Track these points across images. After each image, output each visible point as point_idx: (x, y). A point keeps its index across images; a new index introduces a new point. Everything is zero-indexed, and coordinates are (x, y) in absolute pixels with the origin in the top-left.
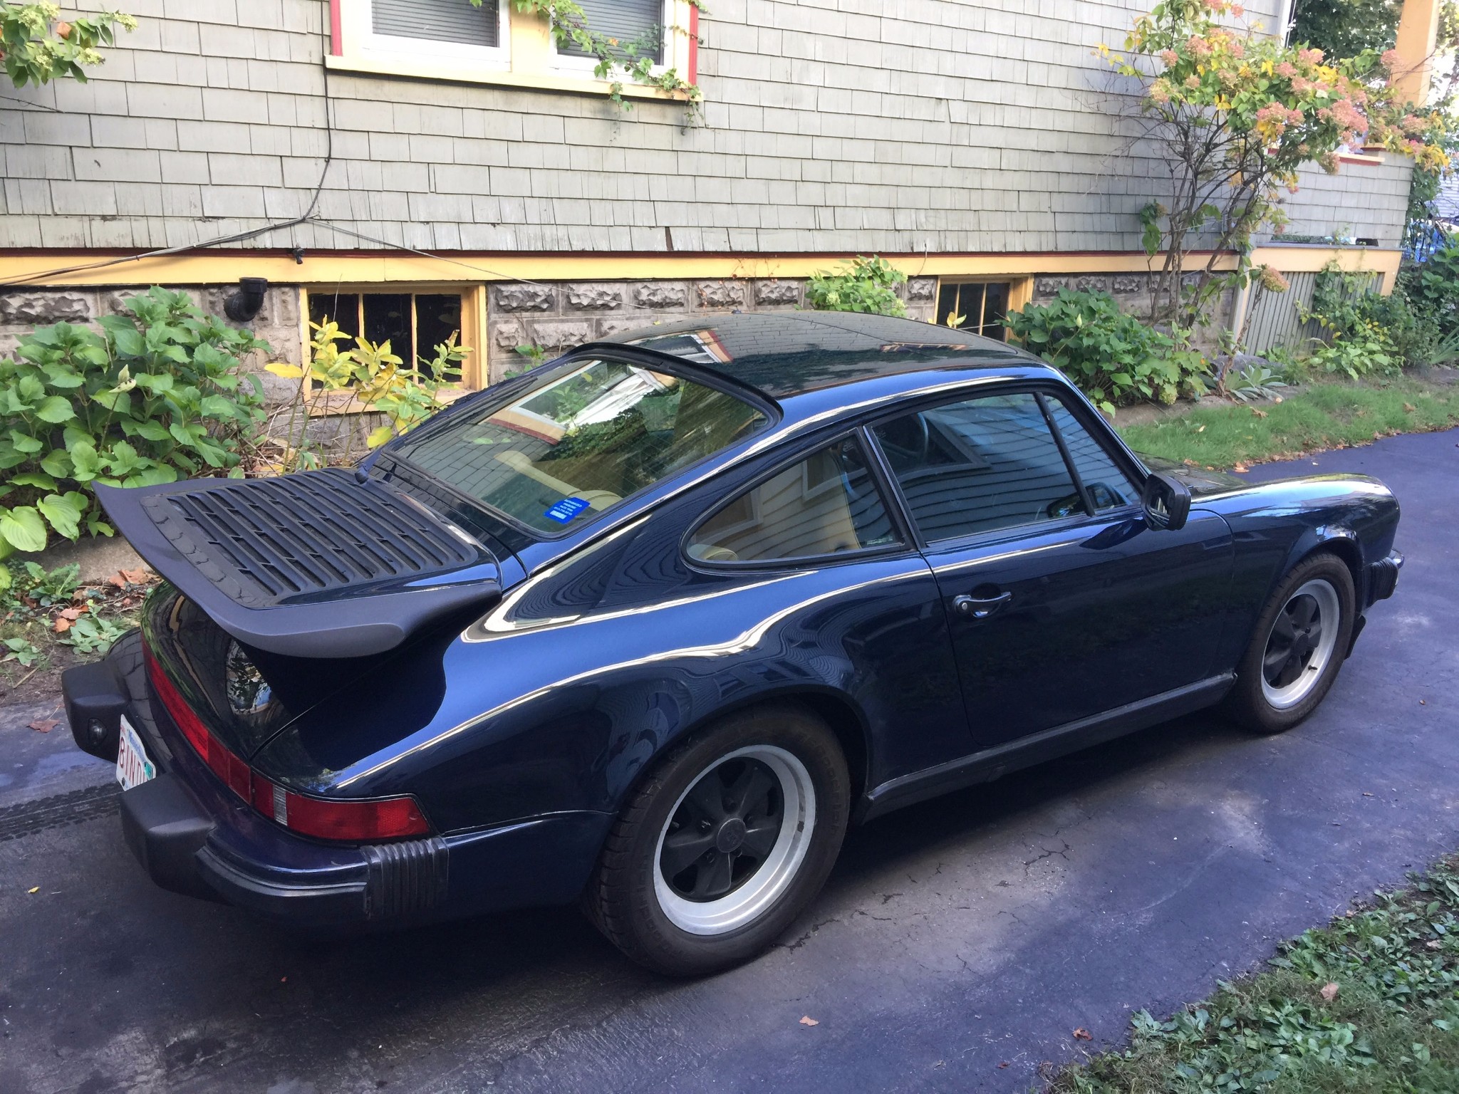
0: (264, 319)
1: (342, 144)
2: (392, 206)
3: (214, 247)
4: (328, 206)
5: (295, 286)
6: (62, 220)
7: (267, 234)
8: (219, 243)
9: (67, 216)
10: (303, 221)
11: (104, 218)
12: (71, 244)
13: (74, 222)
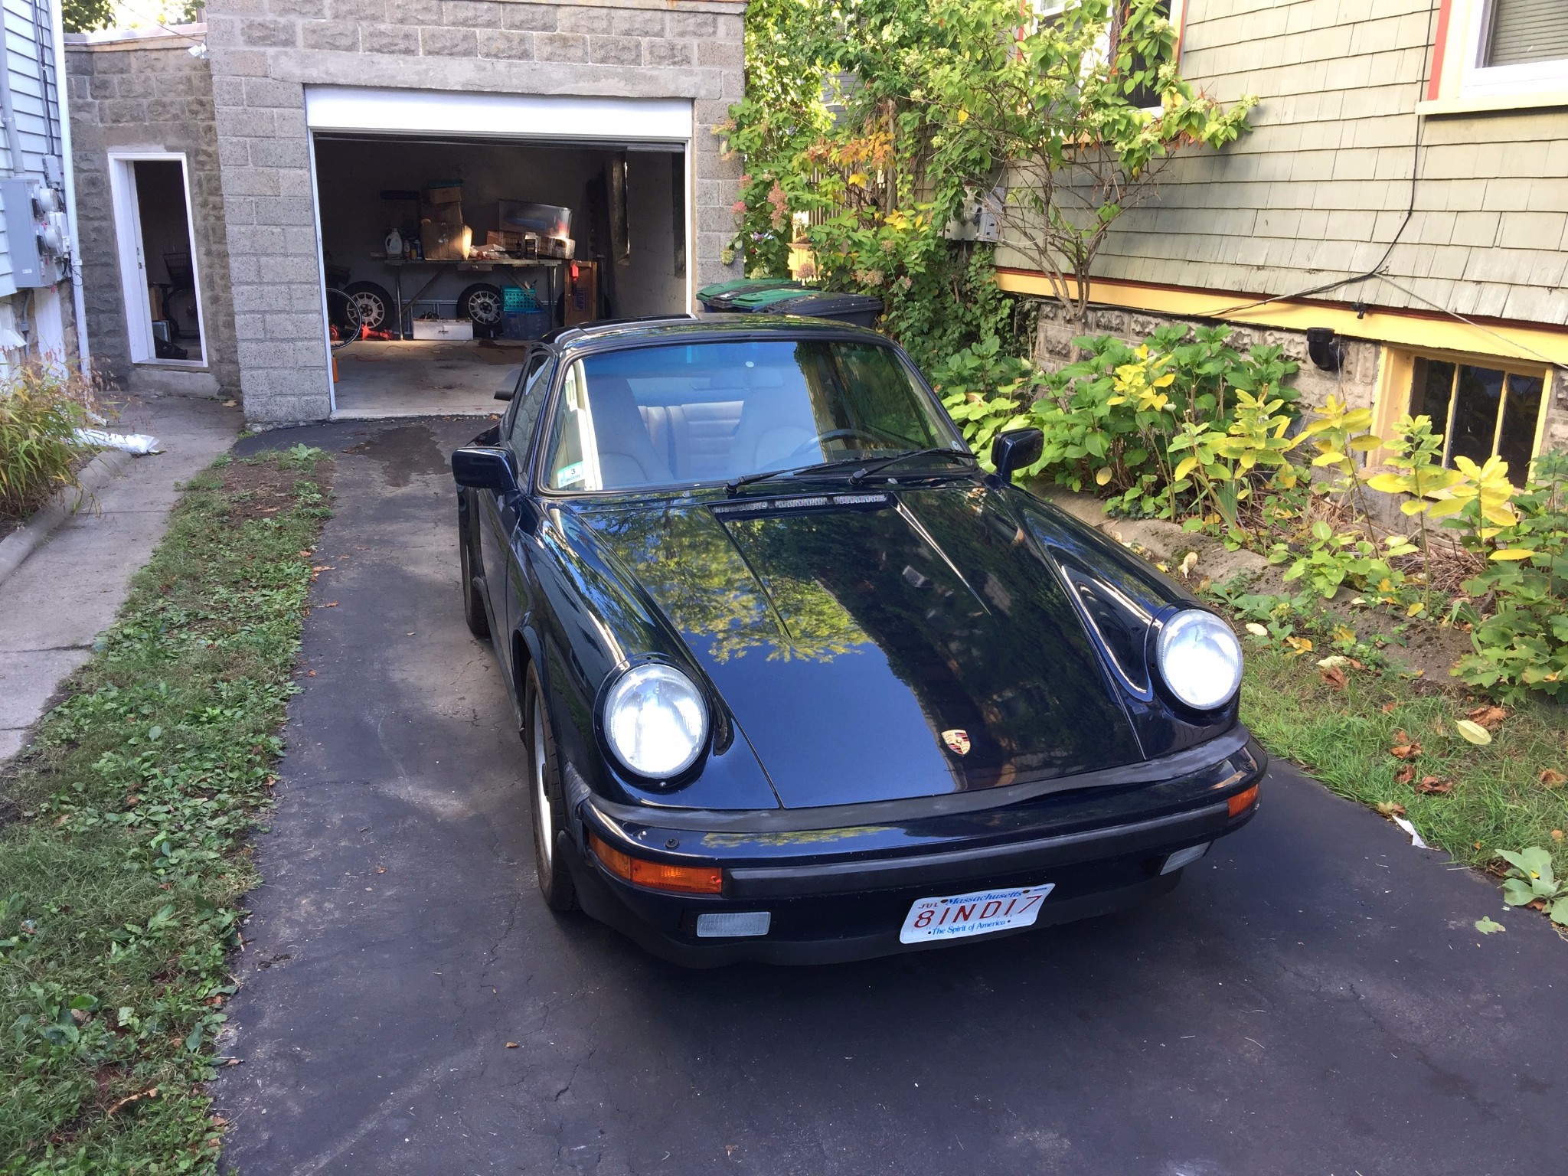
0: (1349, 372)
1: (1427, 195)
2: (1450, 262)
3: (1308, 297)
4: (1397, 263)
5: (1377, 343)
6: (1238, 268)
7: (1344, 288)
8: (1312, 292)
9: (1242, 265)
10: (1371, 276)
11: (1259, 268)
12: (1235, 288)
13: (1243, 269)
